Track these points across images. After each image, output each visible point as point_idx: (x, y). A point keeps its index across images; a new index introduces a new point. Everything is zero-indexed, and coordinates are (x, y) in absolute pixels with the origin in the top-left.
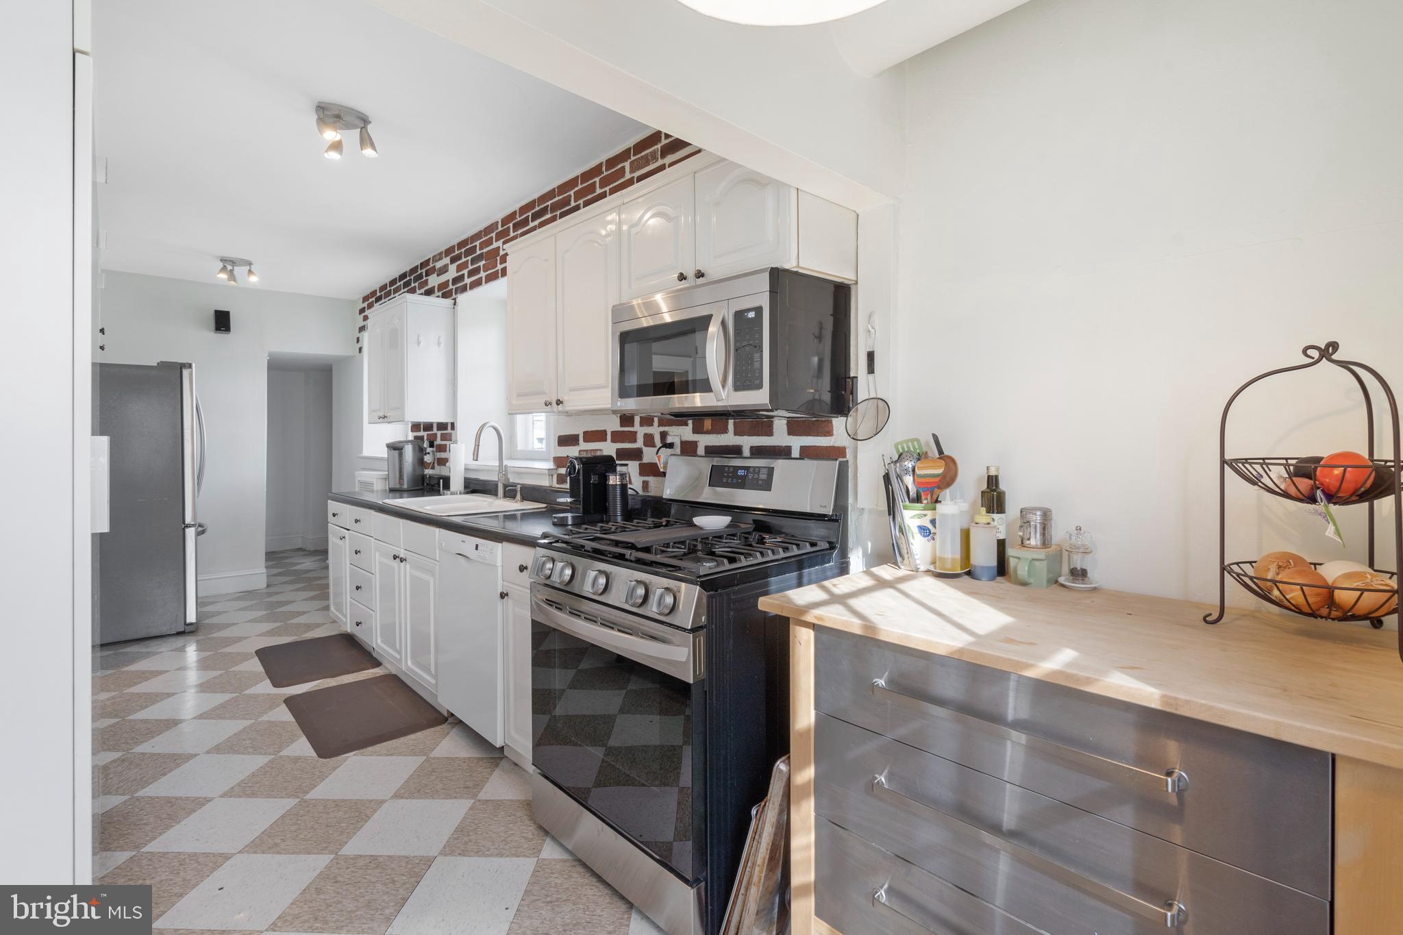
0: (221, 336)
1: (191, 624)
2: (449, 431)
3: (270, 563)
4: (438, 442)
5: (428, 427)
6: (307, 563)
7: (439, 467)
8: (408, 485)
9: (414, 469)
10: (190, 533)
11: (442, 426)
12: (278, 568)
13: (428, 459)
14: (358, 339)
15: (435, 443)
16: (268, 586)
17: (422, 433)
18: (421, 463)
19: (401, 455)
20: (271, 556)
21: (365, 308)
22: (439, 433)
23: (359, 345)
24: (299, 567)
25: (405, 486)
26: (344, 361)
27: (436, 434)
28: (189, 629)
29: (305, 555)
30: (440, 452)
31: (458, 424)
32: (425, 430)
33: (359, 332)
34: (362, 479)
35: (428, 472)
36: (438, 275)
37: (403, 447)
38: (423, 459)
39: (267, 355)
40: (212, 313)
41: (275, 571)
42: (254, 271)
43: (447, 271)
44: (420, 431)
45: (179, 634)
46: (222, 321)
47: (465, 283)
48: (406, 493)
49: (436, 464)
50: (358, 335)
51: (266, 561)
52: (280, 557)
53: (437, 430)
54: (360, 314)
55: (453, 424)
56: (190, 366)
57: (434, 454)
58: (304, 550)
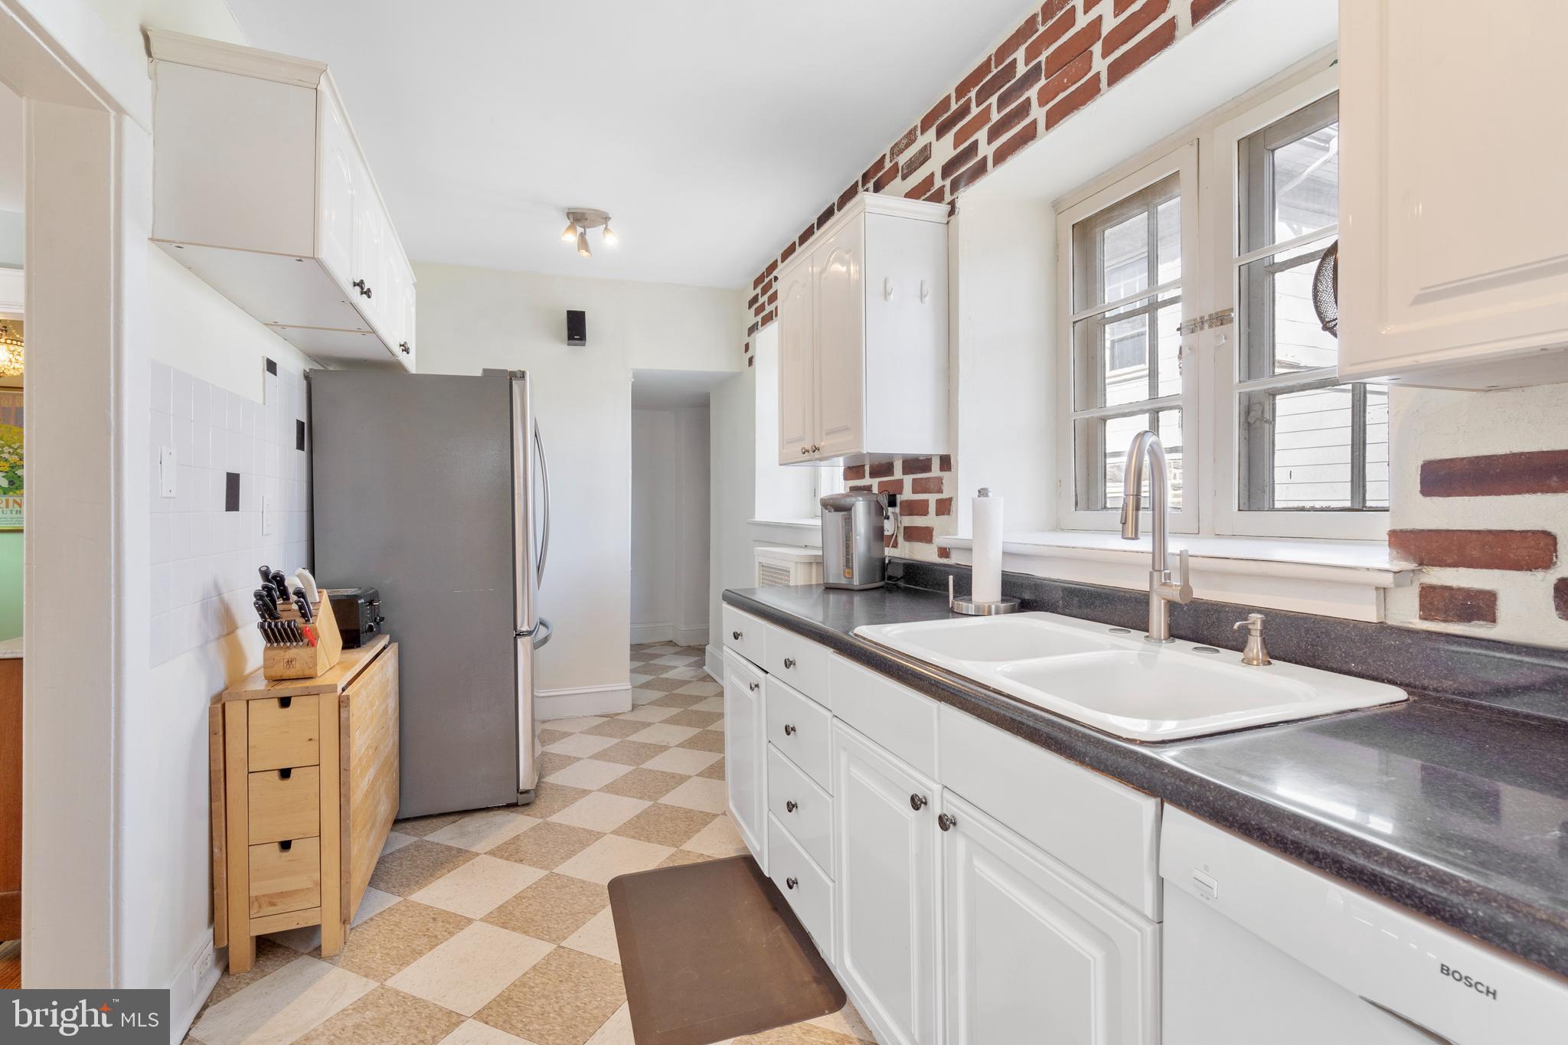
0: (576, 349)
1: (526, 792)
2: (935, 471)
3: (637, 664)
4: (907, 494)
5: (883, 468)
6: (680, 668)
7: (907, 544)
8: (860, 581)
9: (869, 549)
10: (523, 644)
11: (916, 464)
12: (646, 673)
13: (889, 527)
14: (747, 347)
15: (899, 498)
16: (634, 707)
17: (867, 481)
18: (879, 535)
19: (848, 522)
20: (638, 651)
21: (757, 295)
22: (908, 480)
23: (749, 354)
24: (670, 675)
25: (856, 582)
26: (727, 382)
27: (900, 482)
28: (522, 799)
29: (676, 653)
30: (911, 514)
31: (960, 458)
32: (873, 475)
33: (749, 335)
34: (765, 561)
35: (889, 552)
36: (904, 178)
37: (853, 505)
38: (881, 529)
39: (630, 375)
40: (565, 316)
41: (644, 678)
42: (612, 230)
43: (927, 158)
44: (863, 477)
45: (511, 806)
46: (576, 326)
47: (980, 156)
48: (858, 593)
49: (900, 539)
50: (747, 340)
51: (632, 659)
52: (650, 655)
53: (904, 474)
54: (750, 307)
55: (946, 462)
56: (522, 375)
57: (896, 519)
58: (675, 645)
